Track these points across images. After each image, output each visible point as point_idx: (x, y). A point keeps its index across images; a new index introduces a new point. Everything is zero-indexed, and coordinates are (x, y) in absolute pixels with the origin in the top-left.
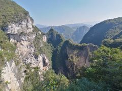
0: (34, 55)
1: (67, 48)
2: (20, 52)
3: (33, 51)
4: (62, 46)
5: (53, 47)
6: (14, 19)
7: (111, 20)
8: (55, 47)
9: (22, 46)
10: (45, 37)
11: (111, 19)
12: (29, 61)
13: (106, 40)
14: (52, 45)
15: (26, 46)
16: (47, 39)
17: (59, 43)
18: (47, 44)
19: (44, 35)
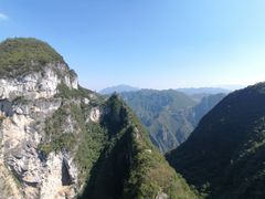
0: (37, 150)
2: (5, 139)
3: (38, 141)
5: (107, 137)
6: (9, 70)
9: (13, 126)
10: (98, 112)
12: (21, 163)
14: (107, 132)
15: (22, 127)
19: (95, 105)
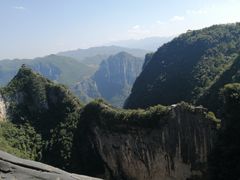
1: (96, 130)
4: (74, 125)
5: (39, 137)
7: (199, 32)
8: (46, 137)
11: (196, 29)
13: (230, 86)
14: (31, 130)
16: (10, 110)
17: (62, 117)
18: (13, 128)
